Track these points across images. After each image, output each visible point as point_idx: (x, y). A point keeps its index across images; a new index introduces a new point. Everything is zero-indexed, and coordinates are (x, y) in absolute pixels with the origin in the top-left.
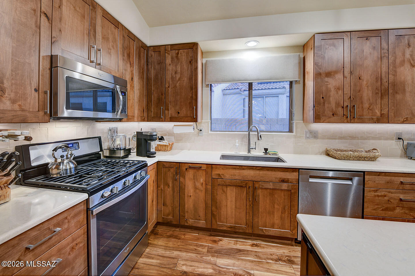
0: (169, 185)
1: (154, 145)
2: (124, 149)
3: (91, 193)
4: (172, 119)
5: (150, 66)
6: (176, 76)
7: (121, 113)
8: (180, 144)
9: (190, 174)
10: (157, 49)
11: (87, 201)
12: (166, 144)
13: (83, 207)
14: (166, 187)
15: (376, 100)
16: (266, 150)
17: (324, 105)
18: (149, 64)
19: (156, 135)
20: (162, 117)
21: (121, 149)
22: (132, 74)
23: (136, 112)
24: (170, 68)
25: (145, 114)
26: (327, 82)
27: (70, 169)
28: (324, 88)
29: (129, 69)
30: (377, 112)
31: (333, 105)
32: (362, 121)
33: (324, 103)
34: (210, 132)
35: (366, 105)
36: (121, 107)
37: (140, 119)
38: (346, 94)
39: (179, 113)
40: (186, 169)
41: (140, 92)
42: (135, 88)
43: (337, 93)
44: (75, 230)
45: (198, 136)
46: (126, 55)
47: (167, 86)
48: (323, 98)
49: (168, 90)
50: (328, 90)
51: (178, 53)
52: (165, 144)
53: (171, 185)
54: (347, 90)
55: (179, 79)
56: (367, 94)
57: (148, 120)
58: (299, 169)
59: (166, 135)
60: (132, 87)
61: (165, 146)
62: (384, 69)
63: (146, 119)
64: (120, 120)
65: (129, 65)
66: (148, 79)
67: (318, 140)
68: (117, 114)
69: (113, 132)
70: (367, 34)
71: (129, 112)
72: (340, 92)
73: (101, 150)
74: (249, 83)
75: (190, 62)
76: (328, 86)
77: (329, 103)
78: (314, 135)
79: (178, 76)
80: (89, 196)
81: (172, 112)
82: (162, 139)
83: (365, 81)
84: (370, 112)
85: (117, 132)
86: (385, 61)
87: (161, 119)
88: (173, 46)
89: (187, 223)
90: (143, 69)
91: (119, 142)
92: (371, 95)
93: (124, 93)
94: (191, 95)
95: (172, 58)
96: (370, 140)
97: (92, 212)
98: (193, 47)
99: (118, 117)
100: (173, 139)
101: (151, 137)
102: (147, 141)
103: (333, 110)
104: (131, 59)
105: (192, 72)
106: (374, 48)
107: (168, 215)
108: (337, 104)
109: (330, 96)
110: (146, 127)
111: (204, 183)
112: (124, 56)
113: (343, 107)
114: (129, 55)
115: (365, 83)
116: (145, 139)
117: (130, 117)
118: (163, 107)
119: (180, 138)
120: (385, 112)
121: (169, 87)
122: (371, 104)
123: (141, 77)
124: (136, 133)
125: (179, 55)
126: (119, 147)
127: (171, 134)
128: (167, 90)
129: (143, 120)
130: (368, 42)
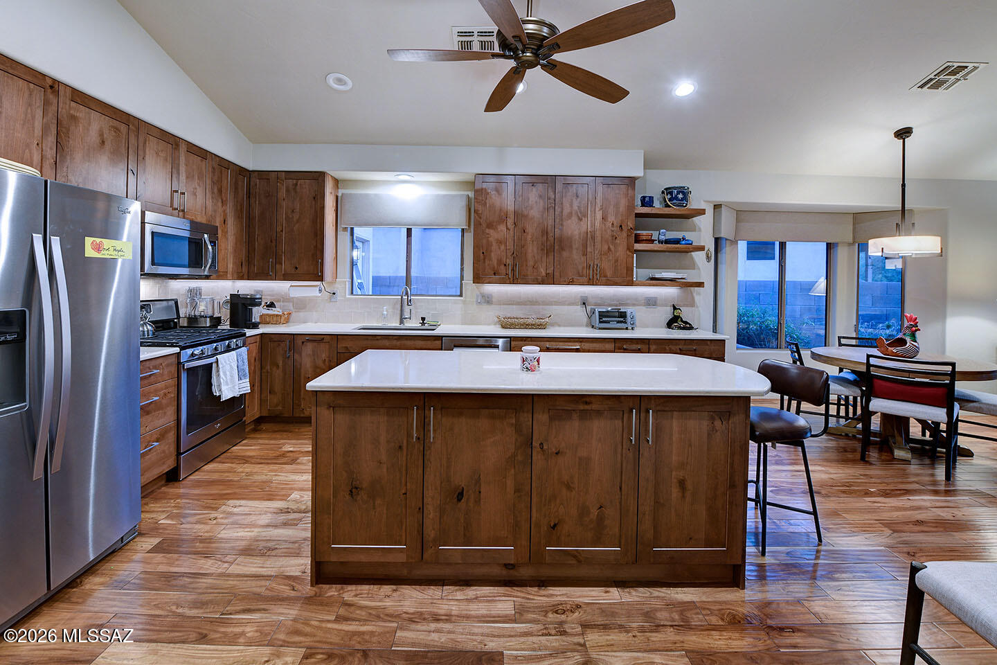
0: (278, 366)
1: (257, 312)
2: (211, 317)
3: (183, 348)
4: (286, 277)
5: (252, 200)
6: (293, 217)
7: (210, 268)
8: (302, 314)
9: (308, 349)
10: (263, 175)
11: (179, 354)
12: (279, 313)
13: (174, 359)
14: (275, 369)
15: (542, 258)
16: (423, 319)
17: (484, 262)
18: (251, 196)
19: (261, 298)
20: (271, 273)
21: (206, 317)
22: (225, 215)
23: (230, 266)
24: (284, 204)
25: (245, 269)
26: (488, 234)
27: (148, 331)
28: (484, 241)
29: (220, 210)
30: (542, 270)
31: (495, 262)
32: (526, 282)
33: (484, 259)
34: (348, 296)
35: (531, 263)
36: (210, 261)
37: (235, 276)
38: (509, 249)
39: (296, 268)
40: (303, 343)
41: (236, 238)
42: (229, 234)
43: (500, 248)
44: (168, 378)
45: (331, 301)
46: (216, 191)
47: (279, 230)
48: (483, 253)
49: (281, 236)
50: (489, 244)
51: (296, 184)
52: (276, 313)
53: (281, 364)
54: (510, 245)
55: (298, 221)
56: (532, 250)
57: (250, 277)
58: (443, 337)
59: (279, 301)
60: (225, 233)
61: (277, 315)
62: (551, 222)
63: (246, 276)
64: (207, 277)
65: (220, 204)
66: (250, 218)
67: (493, 306)
68: (204, 270)
69: (194, 294)
70: (534, 179)
71: (220, 267)
72: (503, 247)
73: (178, 317)
74: (408, 229)
75: (314, 198)
76: (490, 239)
77: (490, 259)
78: (487, 300)
79: (296, 216)
80: (181, 350)
81: (285, 266)
82: (271, 305)
83: (530, 234)
84: (535, 270)
85: (200, 294)
86: (551, 211)
87: (269, 277)
88: (289, 173)
89: (304, 413)
90: (242, 205)
91: (202, 308)
92: (535, 250)
93: (213, 243)
94: (315, 244)
95: (288, 191)
96: (552, 305)
97: (184, 365)
98: (318, 178)
99: (206, 273)
100: (290, 306)
101: (252, 301)
102: (246, 307)
103: (494, 268)
104: (223, 195)
105: (316, 212)
106: (540, 196)
107: (277, 405)
108: (500, 262)
109: (491, 251)
110: (245, 287)
111: (327, 359)
112: (213, 193)
113: (505, 265)
114: (220, 191)
115: (529, 237)
116: (244, 304)
117: (221, 273)
118: (273, 259)
119: (302, 304)
120: (550, 271)
121: (282, 231)
122: (536, 262)
123: (239, 216)
124: (229, 298)
125: (298, 187)
126: (202, 314)
127: (286, 299)
128: (278, 235)
129: (241, 278)
130: (534, 189)
